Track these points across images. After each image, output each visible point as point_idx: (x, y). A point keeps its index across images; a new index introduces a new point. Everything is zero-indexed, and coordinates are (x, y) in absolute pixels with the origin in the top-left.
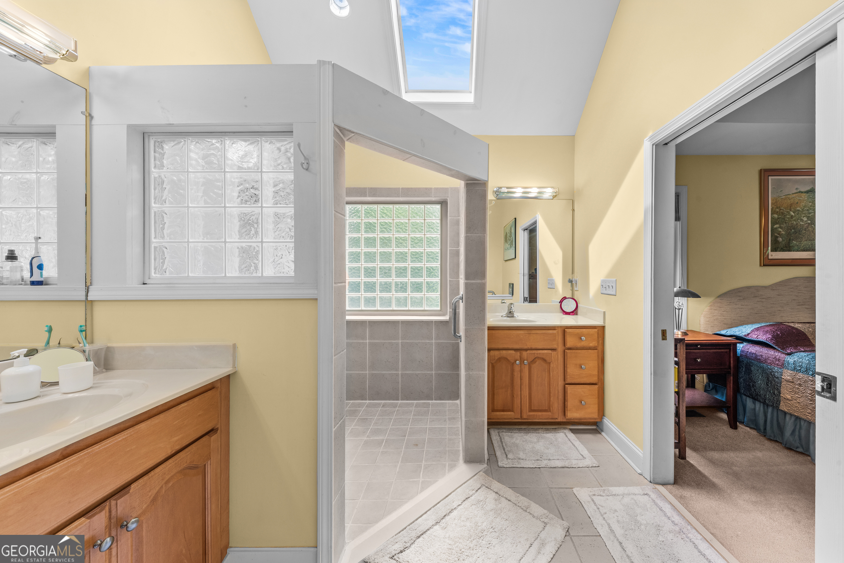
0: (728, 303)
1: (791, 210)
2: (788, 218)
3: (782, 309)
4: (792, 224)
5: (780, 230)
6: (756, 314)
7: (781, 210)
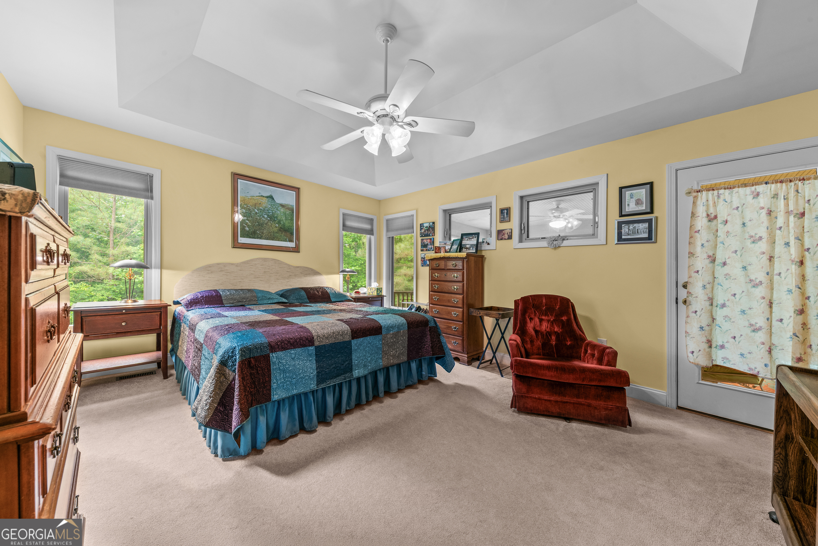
0: (198, 276)
1: (255, 208)
2: (253, 213)
3: (242, 281)
4: (256, 218)
5: (247, 221)
6: (221, 284)
7: (248, 206)
